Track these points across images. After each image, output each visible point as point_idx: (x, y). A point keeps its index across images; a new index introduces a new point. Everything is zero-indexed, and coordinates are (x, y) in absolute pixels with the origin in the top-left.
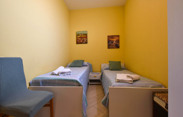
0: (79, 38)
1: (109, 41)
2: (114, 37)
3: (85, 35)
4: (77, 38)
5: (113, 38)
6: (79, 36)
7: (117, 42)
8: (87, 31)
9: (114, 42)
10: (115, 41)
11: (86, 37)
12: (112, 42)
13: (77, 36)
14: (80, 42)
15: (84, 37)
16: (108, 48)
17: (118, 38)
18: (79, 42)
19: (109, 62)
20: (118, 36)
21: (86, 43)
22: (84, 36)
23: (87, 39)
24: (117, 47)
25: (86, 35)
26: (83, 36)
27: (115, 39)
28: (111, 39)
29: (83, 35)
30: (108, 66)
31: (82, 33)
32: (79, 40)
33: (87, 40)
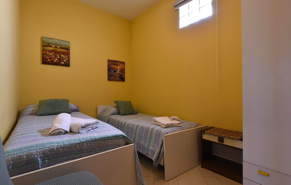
0: (51, 51)
1: (109, 69)
2: (118, 63)
3: (63, 49)
4: (43, 50)
5: (116, 65)
6: (50, 48)
7: (122, 72)
8: (69, 42)
9: (118, 72)
10: (119, 70)
11: (68, 54)
12: (115, 72)
13: (43, 46)
14: (53, 61)
15: (64, 53)
16: (109, 80)
17: (123, 66)
18: (49, 60)
19: (116, 102)
20: (123, 63)
21: (67, 64)
22: (61, 50)
23: (69, 57)
24: (122, 79)
25: (68, 49)
26: (59, 50)
27: (119, 67)
28: (113, 66)
29: (61, 48)
30: (114, 109)
31: (58, 43)
32: (49, 56)
33: (69, 60)
